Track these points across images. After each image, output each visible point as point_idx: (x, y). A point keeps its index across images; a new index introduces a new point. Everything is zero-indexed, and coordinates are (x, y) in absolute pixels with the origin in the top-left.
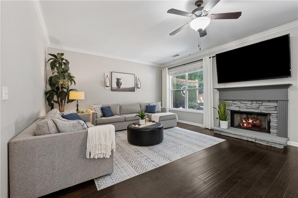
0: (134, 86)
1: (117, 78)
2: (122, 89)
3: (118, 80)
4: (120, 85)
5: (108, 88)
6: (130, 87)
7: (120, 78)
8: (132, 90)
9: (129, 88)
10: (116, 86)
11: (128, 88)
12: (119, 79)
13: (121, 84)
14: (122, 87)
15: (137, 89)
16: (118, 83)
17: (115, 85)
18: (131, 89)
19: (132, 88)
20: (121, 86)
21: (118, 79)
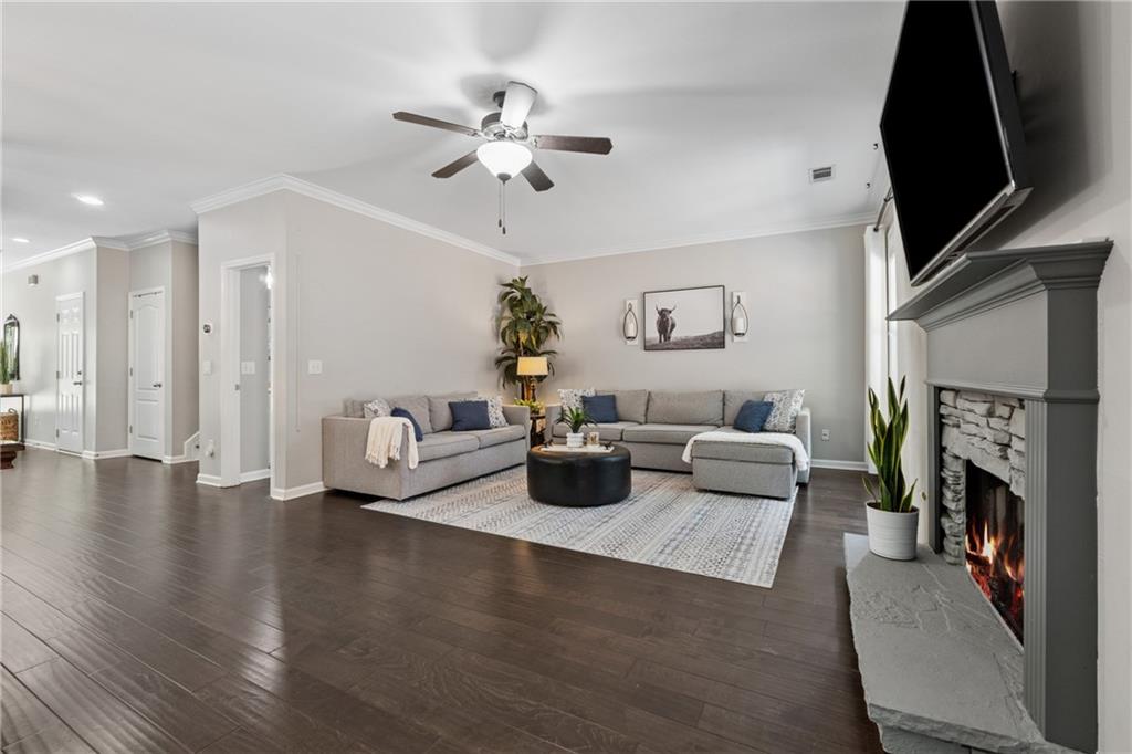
0: (722, 329)
1: (660, 309)
2: (675, 343)
3: (663, 314)
4: (669, 329)
5: (636, 342)
6: (707, 333)
7: (669, 308)
8: (716, 342)
9: (702, 338)
10: (657, 335)
11: (696, 338)
12: (666, 310)
13: (673, 326)
14: (676, 335)
15: (736, 339)
16: (665, 325)
17: (653, 333)
18: (709, 340)
19: (713, 336)
20: (673, 332)
21: (663, 310)
